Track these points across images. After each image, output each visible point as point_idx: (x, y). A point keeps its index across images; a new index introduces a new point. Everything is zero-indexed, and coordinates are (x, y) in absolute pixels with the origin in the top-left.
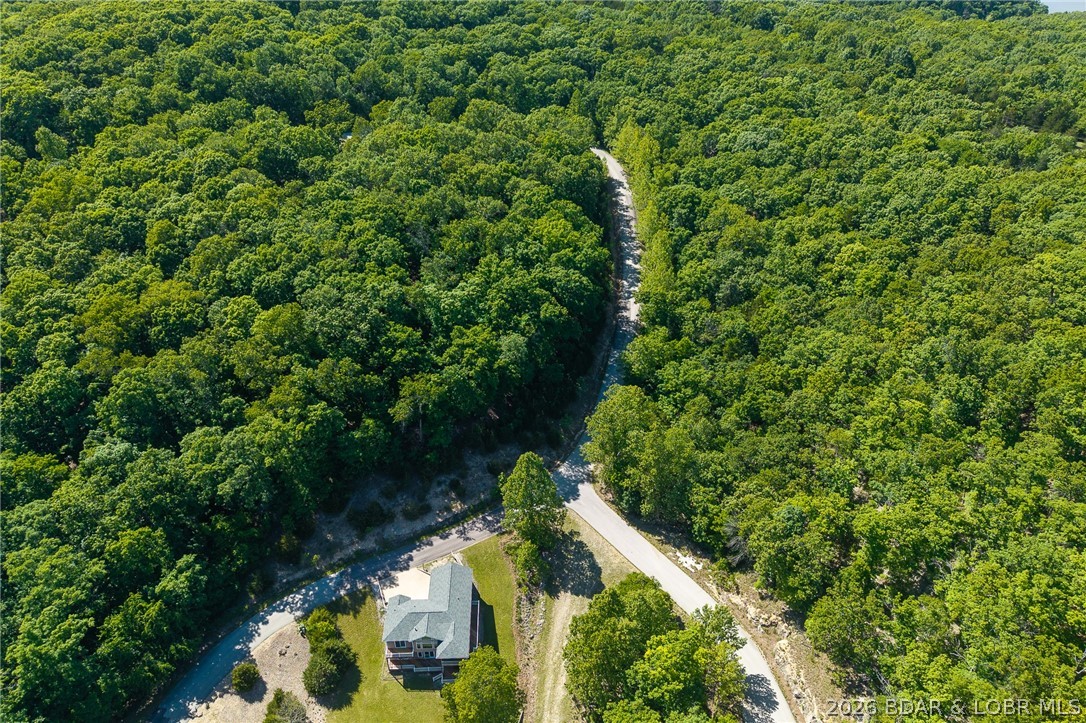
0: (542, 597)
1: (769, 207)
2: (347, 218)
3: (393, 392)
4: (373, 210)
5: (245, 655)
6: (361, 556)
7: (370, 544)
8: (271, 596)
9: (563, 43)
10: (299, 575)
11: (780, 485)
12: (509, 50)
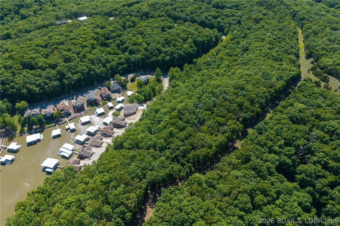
3: (151, 58)
5: (128, 76)
7: (143, 73)
8: (133, 73)
10: (136, 72)
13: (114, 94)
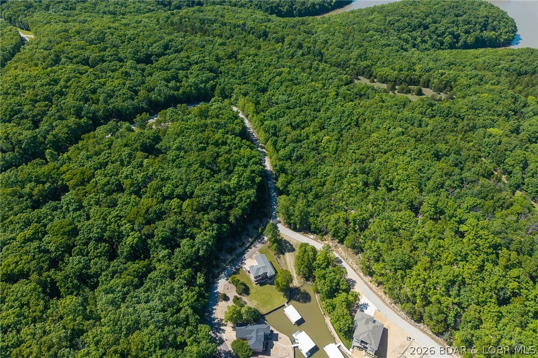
0: (281, 256)
1: (297, 124)
2: (190, 165)
4: (196, 160)
6: (233, 260)
7: (234, 257)
8: (216, 277)
9: (201, 62)
10: (220, 270)
11: (329, 212)
12: (182, 69)
13: (272, 351)
